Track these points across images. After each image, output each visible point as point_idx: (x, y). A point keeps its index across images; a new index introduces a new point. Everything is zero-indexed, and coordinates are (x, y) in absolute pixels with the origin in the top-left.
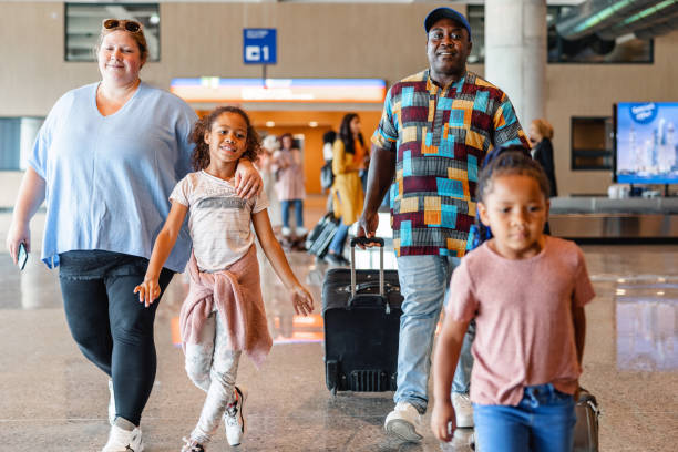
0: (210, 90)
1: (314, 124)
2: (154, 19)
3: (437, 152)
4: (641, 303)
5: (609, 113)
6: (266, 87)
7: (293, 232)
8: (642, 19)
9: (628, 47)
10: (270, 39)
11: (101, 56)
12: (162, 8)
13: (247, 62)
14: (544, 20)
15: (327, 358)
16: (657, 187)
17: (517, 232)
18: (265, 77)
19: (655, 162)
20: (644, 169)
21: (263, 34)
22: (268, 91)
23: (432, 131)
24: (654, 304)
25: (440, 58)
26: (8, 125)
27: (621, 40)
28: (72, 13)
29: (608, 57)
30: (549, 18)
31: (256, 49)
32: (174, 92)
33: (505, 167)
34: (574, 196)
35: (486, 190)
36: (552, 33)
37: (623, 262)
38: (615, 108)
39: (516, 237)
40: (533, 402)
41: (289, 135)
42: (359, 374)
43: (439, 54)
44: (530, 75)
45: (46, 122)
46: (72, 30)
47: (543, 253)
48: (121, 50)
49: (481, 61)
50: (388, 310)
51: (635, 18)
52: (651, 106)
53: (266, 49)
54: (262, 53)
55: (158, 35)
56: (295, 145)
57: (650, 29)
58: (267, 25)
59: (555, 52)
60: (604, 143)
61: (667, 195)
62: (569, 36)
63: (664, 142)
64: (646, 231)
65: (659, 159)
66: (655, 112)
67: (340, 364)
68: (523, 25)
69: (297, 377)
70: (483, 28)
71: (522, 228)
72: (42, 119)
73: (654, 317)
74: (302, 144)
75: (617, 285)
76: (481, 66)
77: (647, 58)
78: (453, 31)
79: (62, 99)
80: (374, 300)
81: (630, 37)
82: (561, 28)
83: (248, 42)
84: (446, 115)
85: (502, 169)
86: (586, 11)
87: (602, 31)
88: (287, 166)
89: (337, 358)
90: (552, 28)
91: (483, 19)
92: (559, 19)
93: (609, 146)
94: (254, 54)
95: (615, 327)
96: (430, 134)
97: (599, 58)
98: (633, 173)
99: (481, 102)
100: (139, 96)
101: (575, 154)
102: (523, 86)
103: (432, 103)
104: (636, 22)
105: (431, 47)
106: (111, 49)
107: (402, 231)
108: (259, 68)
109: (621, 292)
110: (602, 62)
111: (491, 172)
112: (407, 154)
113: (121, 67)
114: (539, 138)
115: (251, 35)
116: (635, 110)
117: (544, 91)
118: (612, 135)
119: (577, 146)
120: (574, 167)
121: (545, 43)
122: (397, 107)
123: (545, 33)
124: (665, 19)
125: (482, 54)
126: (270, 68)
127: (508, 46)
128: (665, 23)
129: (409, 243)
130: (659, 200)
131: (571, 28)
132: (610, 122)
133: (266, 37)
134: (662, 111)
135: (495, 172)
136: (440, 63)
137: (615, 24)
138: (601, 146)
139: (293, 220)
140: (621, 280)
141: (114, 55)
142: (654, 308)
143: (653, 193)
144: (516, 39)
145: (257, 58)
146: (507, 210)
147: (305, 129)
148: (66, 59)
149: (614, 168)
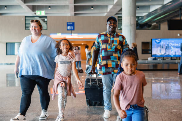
0: (59, 36)
1: (83, 44)
2: (46, 20)
3: (111, 50)
4: (158, 84)
5: (150, 41)
6: (72, 35)
7: (79, 69)
8: (158, 20)
9: (154, 26)
10: (73, 25)
11: (31, 28)
12: (48, 17)
13: (68, 30)
14: (135, 19)
15: (86, 99)
16: (161, 58)
17: (129, 70)
18: (72, 33)
19: (161, 52)
20: (158, 54)
21: (71, 23)
22: (72, 36)
23: (110, 45)
24: (161, 84)
25: (111, 28)
26: (12, 44)
27: (153, 24)
28: (27, 18)
29: (150, 28)
30: (137, 19)
31: (70, 27)
32: (51, 37)
33: (127, 55)
34: (142, 60)
35: (122, 60)
36: (137, 23)
37: (154, 75)
38: (152, 40)
39: (129, 71)
40: (132, 109)
41: (77, 46)
42: (94, 102)
43: (110, 27)
44: (132, 33)
45: (21, 44)
46: (27, 22)
47: (136, 74)
48: (35, 27)
49: (121, 29)
50: (99, 89)
51: (156, 19)
52: (160, 39)
53: (72, 27)
54: (71, 28)
55: (47, 24)
56: (79, 49)
57: (159, 22)
58: (72, 21)
59: (138, 27)
60: (149, 48)
61: (163, 59)
62: (141, 23)
63: (163, 47)
64: (159, 68)
65: (161, 51)
66: (161, 41)
67: (89, 100)
68: (131, 21)
69: (81, 100)
70: (121, 22)
71: (130, 69)
72: (20, 43)
73: (160, 87)
74: (80, 48)
75: (152, 80)
76: (121, 30)
77: (159, 28)
78: (114, 22)
79: (24, 39)
80: (96, 86)
81: (155, 24)
82: (139, 21)
83: (68, 25)
84: (113, 42)
85: (126, 55)
86: (145, 17)
87: (149, 22)
88: (77, 53)
89: (89, 99)
90: (137, 22)
91: (121, 20)
92: (139, 19)
93: (150, 49)
94: (69, 28)
95: (152, 89)
96: (109, 46)
97: (148, 28)
98: (156, 55)
99: (120, 39)
100: (41, 38)
101: (143, 50)
102: (131, 35)
103: (109, 39)
104: (156, 20)
105: (108, 26)
106: (33, 27)
107: (102, 69)
108: (70, 31)
109: (153, 81)
110: (149, 29)
111: (124, 56)
112: (103, 51)
113: (36, 31)
114: (134, 47)
115: (68, 24)
116: (156, 40)
117: (135, 36)
118: (151, 46)
119: (143, 48)
120: (143, 53)
121: (136, 25)
122: (100, 40)
123: (136, 23)
124: (163, 19)
125: (121, 27)
126: (73, 31)
127: (127, 26)
128: (163, 20)
129: (105, 72)
130: (162, 61)
131: (141, 22)
132: (151, 43)
133: (72, 24)
134: (162, 40)
135: (125, 56)
136: (110, 30)
137: (151, 21)
138: (148, 48)
139: (79, 66)
140: (153, 79)
141: (33, 28)
142: (161, 85)
143: (160, 59)
144: (129, 24)
145: (70, 29)
146: (127, 65)
147: (81, 45)
148: (26, 29)
149: (152, 53)
